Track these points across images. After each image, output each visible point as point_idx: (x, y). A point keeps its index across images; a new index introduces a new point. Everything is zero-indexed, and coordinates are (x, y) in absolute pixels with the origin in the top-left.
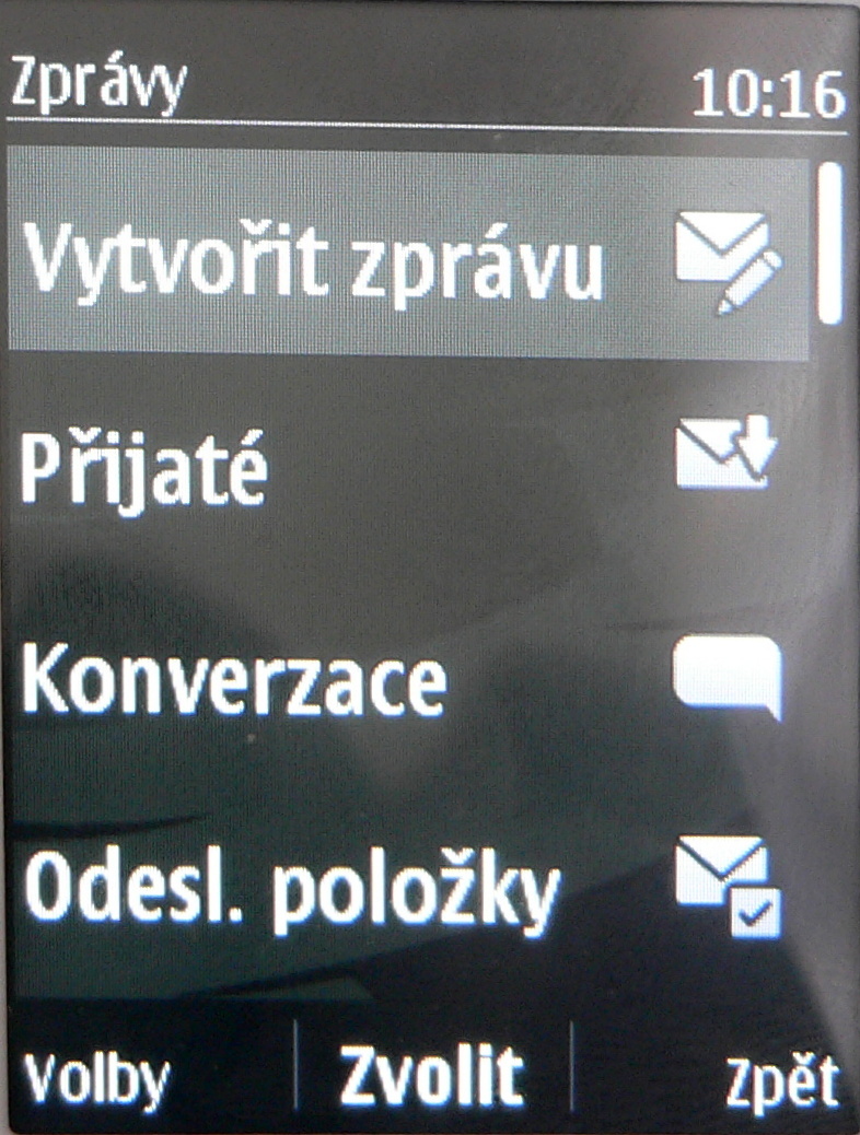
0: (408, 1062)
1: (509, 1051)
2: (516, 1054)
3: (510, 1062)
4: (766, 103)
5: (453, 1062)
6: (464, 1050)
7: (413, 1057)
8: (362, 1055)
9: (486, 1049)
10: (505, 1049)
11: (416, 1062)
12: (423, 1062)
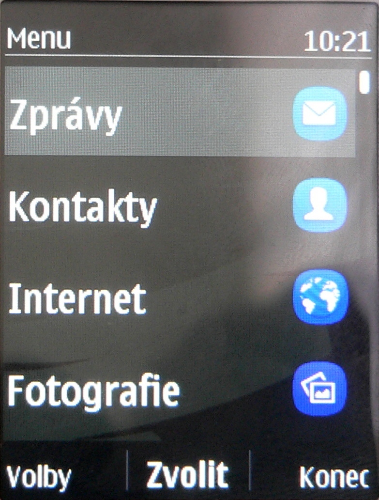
0: (177, 468)
1: (222, 463)
2: (225, 465)
3: (222, 468)
4: (336, 45)
5: (197, 468)
6: (202, 463)
7: (179, 466)
8: (157, 466)
9: (212, 463)
10: (220, 463)
11: (181, 468)
12: (183, 469)
